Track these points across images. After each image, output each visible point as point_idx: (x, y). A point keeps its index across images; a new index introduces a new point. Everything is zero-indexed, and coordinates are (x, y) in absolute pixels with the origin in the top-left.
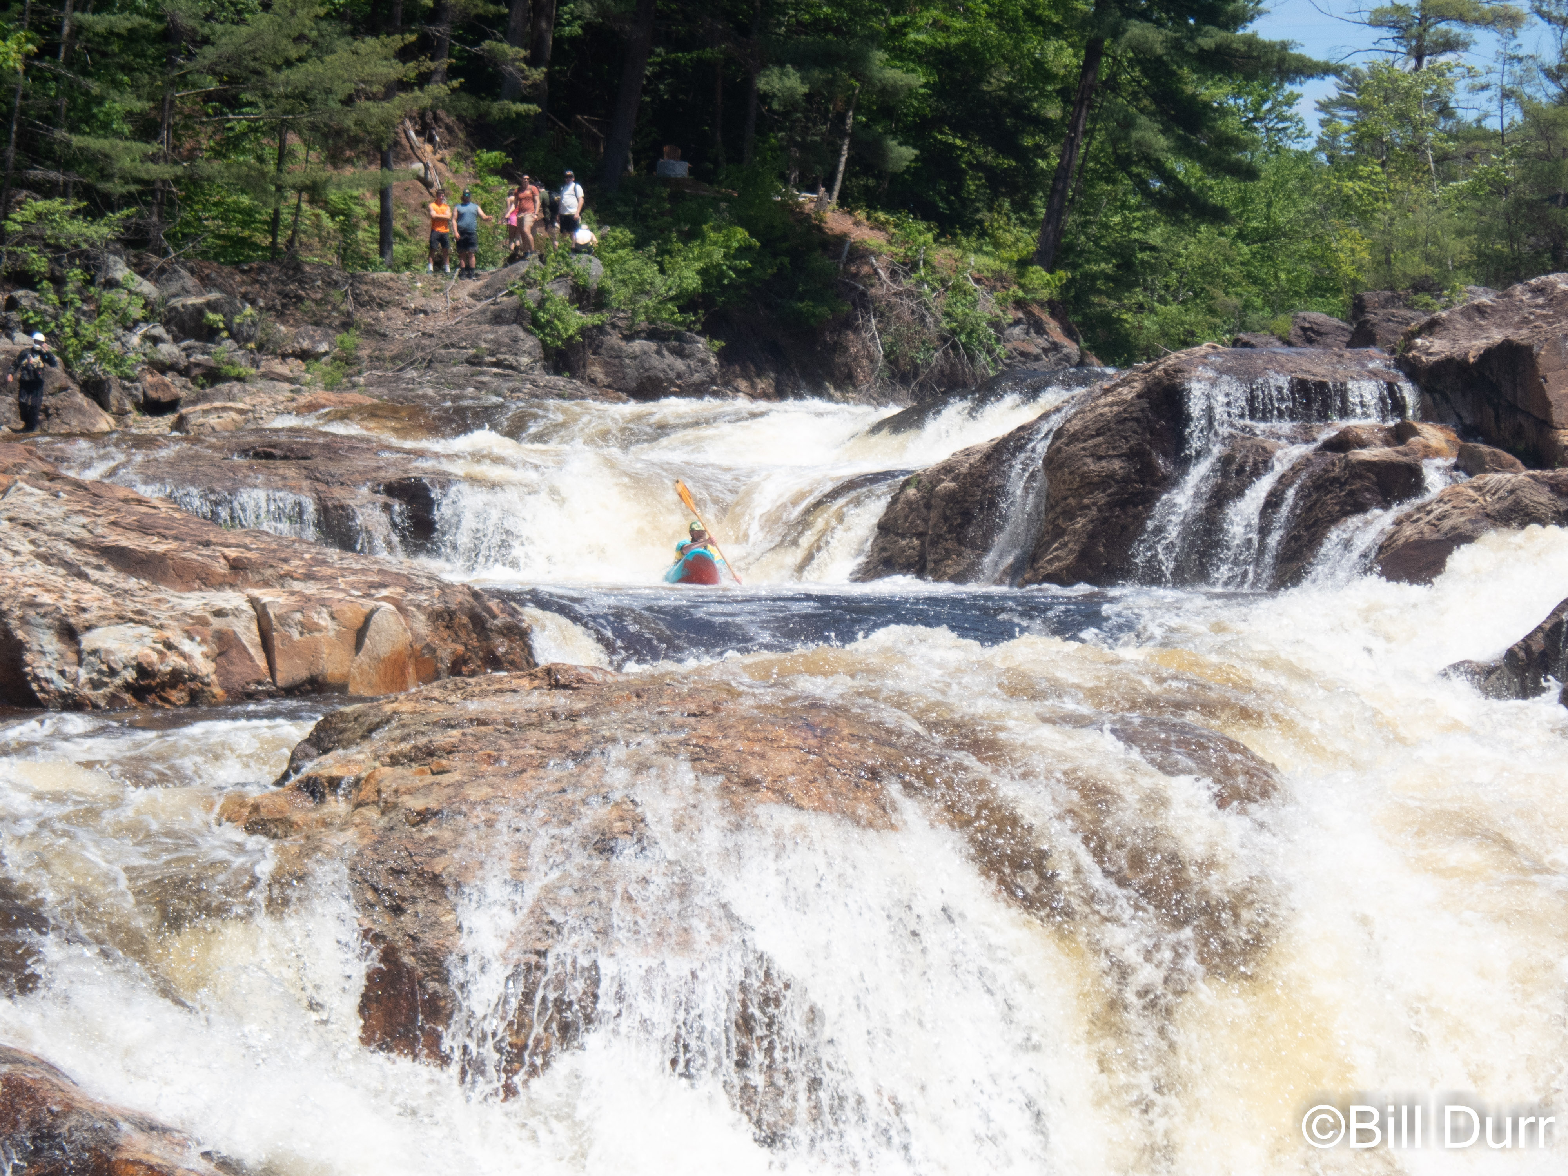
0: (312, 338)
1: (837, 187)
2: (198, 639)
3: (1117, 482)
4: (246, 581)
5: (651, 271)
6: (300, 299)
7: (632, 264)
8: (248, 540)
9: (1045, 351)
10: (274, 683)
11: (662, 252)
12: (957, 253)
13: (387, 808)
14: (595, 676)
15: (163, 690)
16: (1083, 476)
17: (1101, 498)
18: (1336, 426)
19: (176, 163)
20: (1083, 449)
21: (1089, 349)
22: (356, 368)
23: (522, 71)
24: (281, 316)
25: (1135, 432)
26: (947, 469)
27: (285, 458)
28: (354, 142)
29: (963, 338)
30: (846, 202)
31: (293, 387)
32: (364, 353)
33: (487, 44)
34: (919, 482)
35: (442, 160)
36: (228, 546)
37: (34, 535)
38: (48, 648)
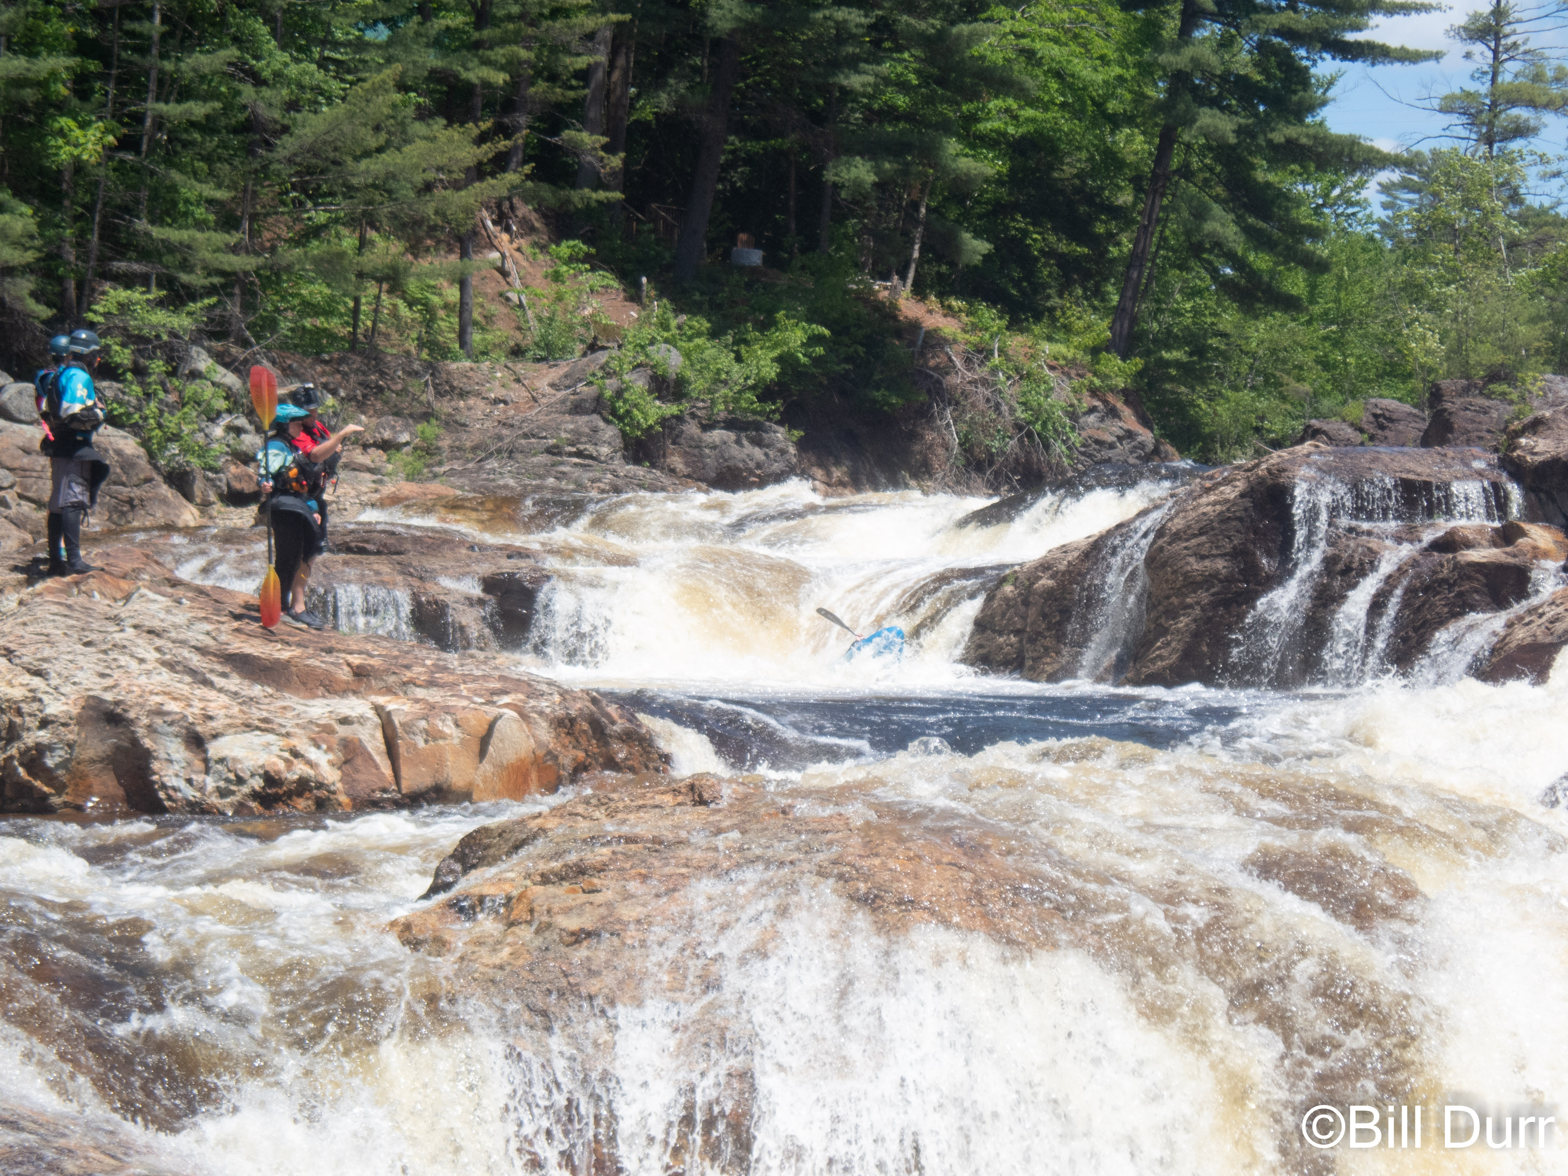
0: (393, 428)
1: (911, 275)
2: (324, 747)
3: (1220, 581)
4: (369, 687)
5: (726, 360)
6: (380, 389)
7: (710, 353)
8: (369, 647)
9: (1120, 439)
10: (399, 791)
11: (737, 342)
12: (1030, 341)
13: (541, 928)
15: (290, 798)
16: (1186, 575)
17: (1204, 597)
18: (1441, 526)
19: (257, 254)
20: (1186, 548)
21: (1165, 436)
22: (437, 458)
23: (602, 159)
24: (362, 406)
25: (1238, 532)
26: (1045, 566)
27: (379, 553)
28: (432, 230)
29: (1038, 427)
30: (920, 290)
31: (375, 477)
32: (445, 443)
33: (567, 134)
34: (1016, 578)
35: (519, 250)
36: (351, 653)
37: (159, 642)
38: (175, 756)
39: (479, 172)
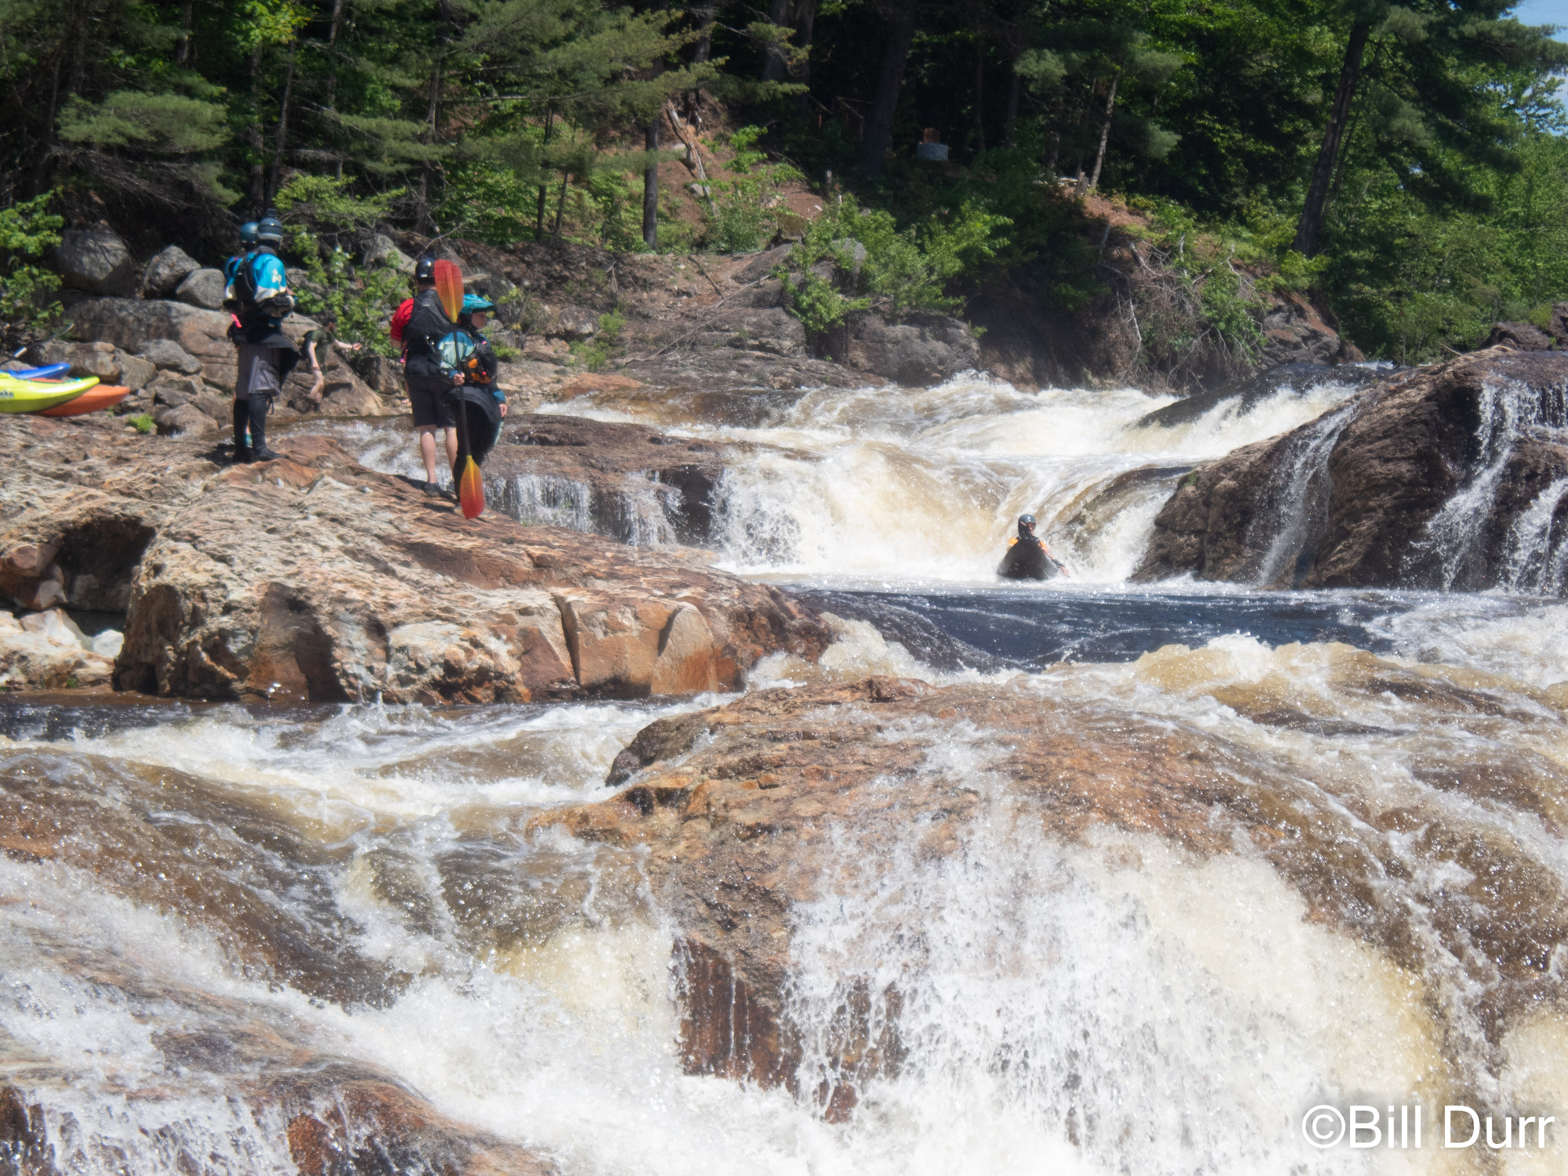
0: (576, 319)
1: (1097, 170)
2: (504, 637)
3: (1404, 484)
4: (550, 579)
5: (910, 256)
6: (565, 279)
7: (894, 246)
8: (550, 538)
9: (1305, 339)
10: (578, 683)
11: (922, 235)
12: (1217, 240)
13: (717, 822)
14: (916, 689)
15: (469, 687)
16: (1369, 478)
17: (1387, 500)
19: (443, 142)
20: (1370, 451)
21: (1350, 337)
22: (619, 350)
23: (788, 52)
24: (546, 295)
25: (1423, 435)
26: (1227, 467)
27: (560, 443)
28: (617, 121)
29: (1222, 325)
30: (1106, 187)
31: (557, 368)
32: (628, 335)
33: (753, 26)
34: (1198, 479)
35: (704, 142)
36: (532, 544)
37: (342, 530)
38: (357, 644)
39: (664, 63)
